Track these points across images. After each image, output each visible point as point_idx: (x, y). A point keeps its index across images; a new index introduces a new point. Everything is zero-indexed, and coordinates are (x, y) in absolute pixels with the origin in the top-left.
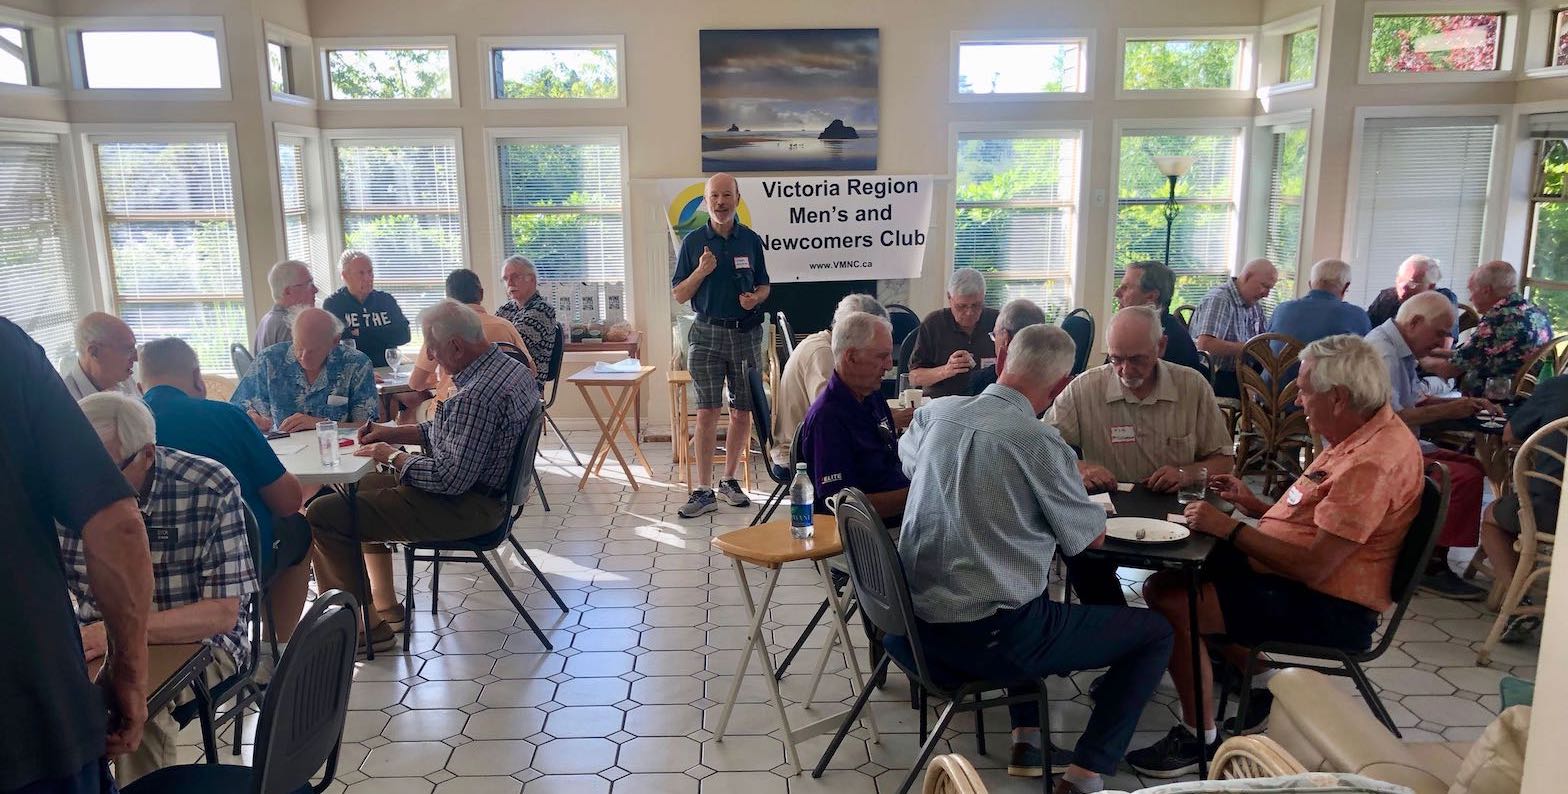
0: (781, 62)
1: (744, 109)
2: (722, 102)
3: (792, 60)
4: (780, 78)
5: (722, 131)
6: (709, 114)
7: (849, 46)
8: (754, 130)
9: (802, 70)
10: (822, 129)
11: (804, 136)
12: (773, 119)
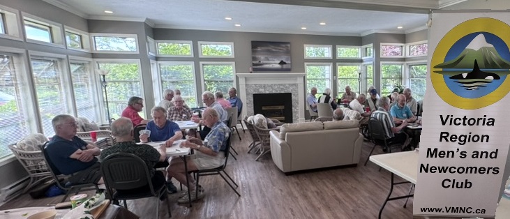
0: (270, 48)
1: (262, 58)
2: (257, 56)
3: (272, 48)
4: (269, 51)
5: (257, 62)
6: (254, 59)
7: (284, 45)
8: (265, 62)
9: (274, 50)
10: (279, 62)
11: (275, 64)
12: (268, 60)
